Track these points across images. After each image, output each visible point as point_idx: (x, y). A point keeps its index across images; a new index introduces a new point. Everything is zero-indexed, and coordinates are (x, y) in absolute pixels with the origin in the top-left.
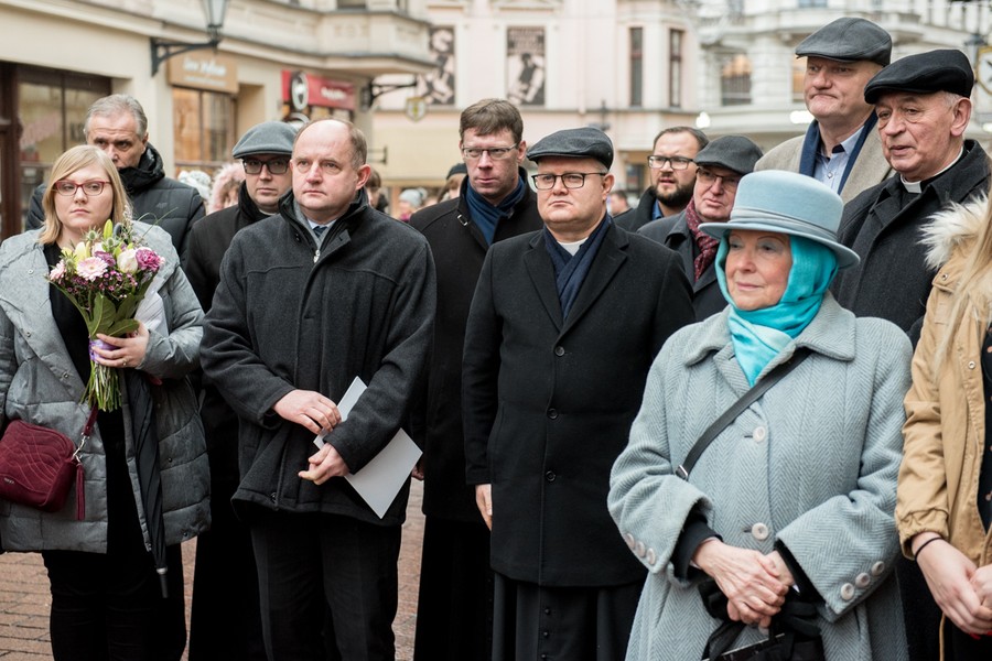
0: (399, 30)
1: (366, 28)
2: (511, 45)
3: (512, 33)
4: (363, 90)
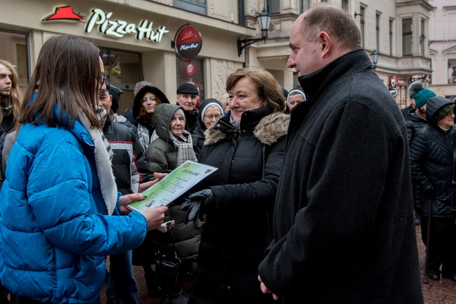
0: (422, 61)
1: (412, 62)
2: (449, 65)
3: (450, 61)
4: (409, 80)
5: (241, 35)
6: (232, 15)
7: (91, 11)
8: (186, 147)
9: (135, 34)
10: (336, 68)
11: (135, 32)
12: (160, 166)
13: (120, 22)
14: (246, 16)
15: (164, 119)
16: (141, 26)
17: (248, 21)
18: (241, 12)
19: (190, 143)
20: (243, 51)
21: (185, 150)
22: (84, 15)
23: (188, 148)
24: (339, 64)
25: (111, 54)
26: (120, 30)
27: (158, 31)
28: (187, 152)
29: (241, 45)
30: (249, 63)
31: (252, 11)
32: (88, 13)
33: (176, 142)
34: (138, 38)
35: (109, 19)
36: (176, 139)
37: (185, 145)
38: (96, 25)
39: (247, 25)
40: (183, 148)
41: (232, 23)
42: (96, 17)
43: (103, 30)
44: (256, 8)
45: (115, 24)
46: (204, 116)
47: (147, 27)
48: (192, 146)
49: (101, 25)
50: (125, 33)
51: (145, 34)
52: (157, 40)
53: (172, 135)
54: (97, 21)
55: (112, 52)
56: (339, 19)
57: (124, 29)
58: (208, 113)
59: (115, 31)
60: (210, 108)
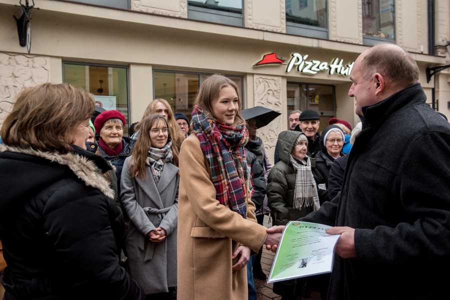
5: (430, 64)
6: (422, 47)
7: (291, 55)
8: (305, 169)
9: (327, 70)
10: (398, 99)
11: (327, 68)
12: (281, 186)
13: (314, 62)
14: (436, 46)
15: (286, 144)
16: (333, 64)
17: (438, 50)
18: (431, 43)
19: (309, 166)
20: (433, 78)
21: (304, 172)
22: (286, 59)
23: (306, 170)
24: (400, 96)
25: (309, 88)
26: (314, 68)
27: (348, 66)
28: (305, 174)
29: (429, 72)
30: (438, 88)
31: (443, 41)
32: (289, 57)
33: (296, 164)
34: (330, 73)
35: (305, 61)
36: (295, 162)
37: (303, 168)
38: (294, 66)
39: (437, 54)
40: (301, 171)
41: (422, 53)
42: (295, 59)
43: (300, 69)
44: (447, 38)
45: (310, 64)
46: (327, 140)
47: (338, 64)
48: (310, 169)
49: (299, 65)
50: (318, 70)
51: (336, 69)
52: (347, 74)
53: (292, 158)
54: (295, 62)
55: (310, 86)
56: (395, 63)
57: (318, 67)
58: (331, 137)
59: (310, 69)
60: (332, 133)
